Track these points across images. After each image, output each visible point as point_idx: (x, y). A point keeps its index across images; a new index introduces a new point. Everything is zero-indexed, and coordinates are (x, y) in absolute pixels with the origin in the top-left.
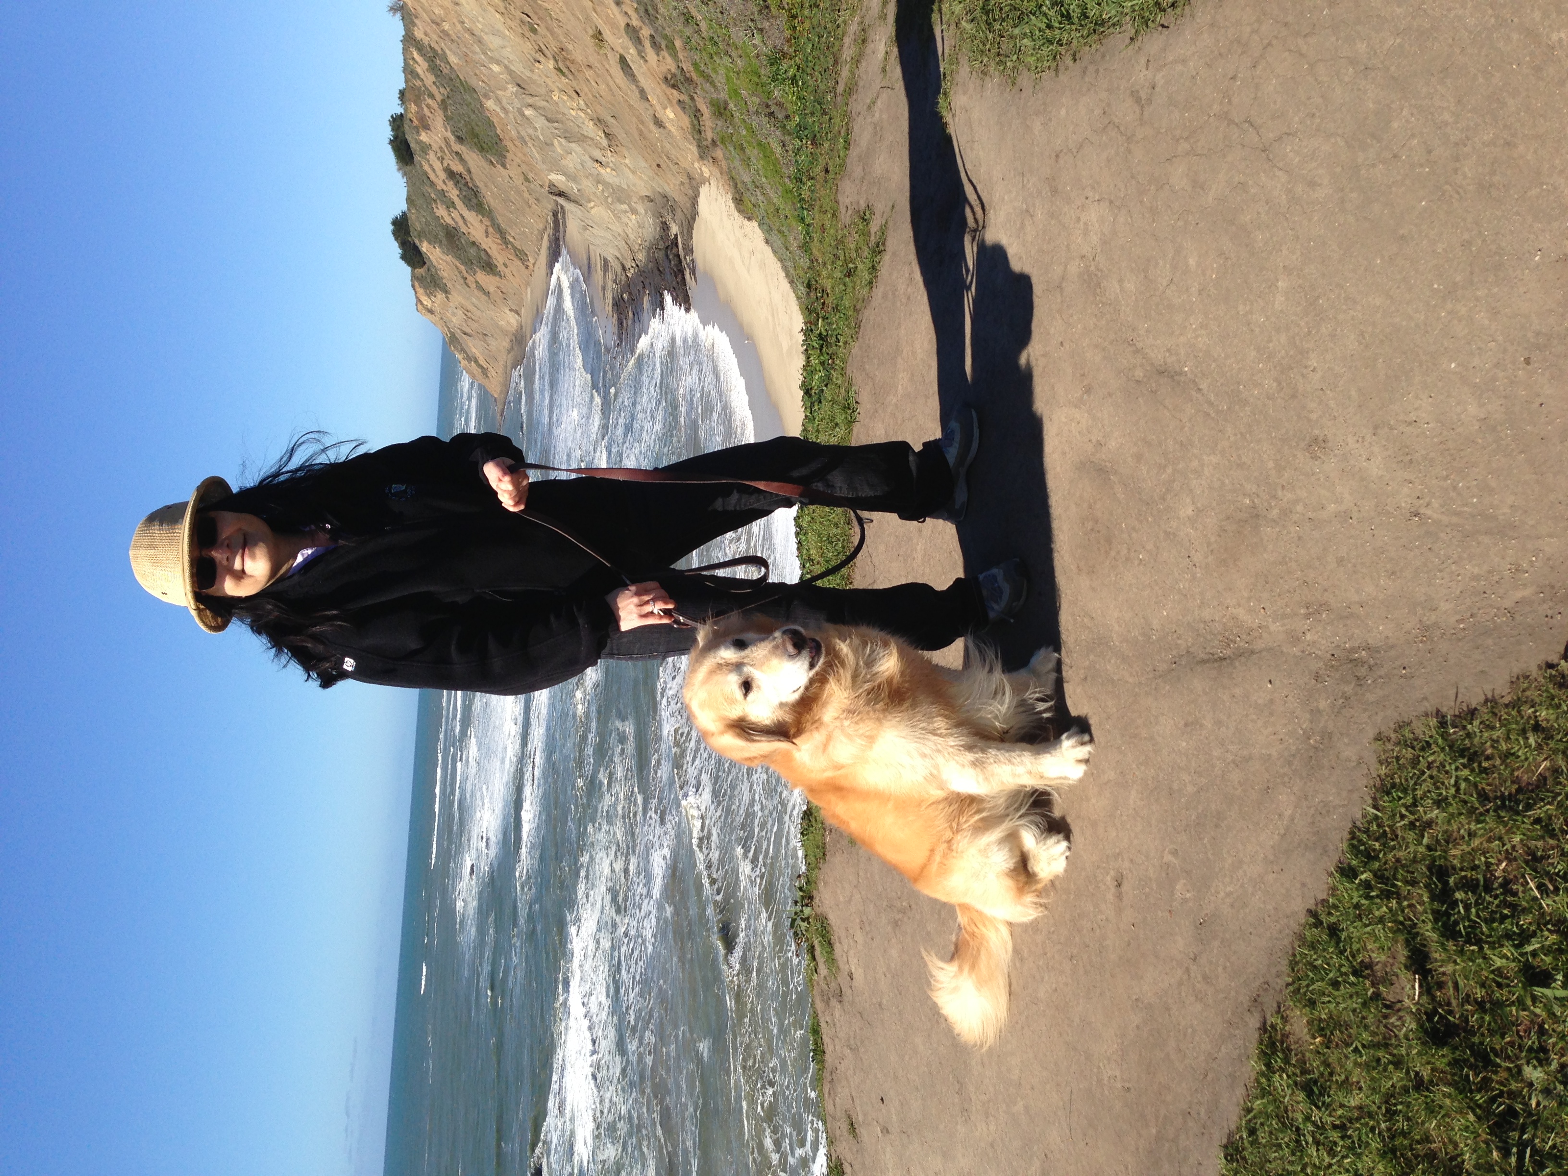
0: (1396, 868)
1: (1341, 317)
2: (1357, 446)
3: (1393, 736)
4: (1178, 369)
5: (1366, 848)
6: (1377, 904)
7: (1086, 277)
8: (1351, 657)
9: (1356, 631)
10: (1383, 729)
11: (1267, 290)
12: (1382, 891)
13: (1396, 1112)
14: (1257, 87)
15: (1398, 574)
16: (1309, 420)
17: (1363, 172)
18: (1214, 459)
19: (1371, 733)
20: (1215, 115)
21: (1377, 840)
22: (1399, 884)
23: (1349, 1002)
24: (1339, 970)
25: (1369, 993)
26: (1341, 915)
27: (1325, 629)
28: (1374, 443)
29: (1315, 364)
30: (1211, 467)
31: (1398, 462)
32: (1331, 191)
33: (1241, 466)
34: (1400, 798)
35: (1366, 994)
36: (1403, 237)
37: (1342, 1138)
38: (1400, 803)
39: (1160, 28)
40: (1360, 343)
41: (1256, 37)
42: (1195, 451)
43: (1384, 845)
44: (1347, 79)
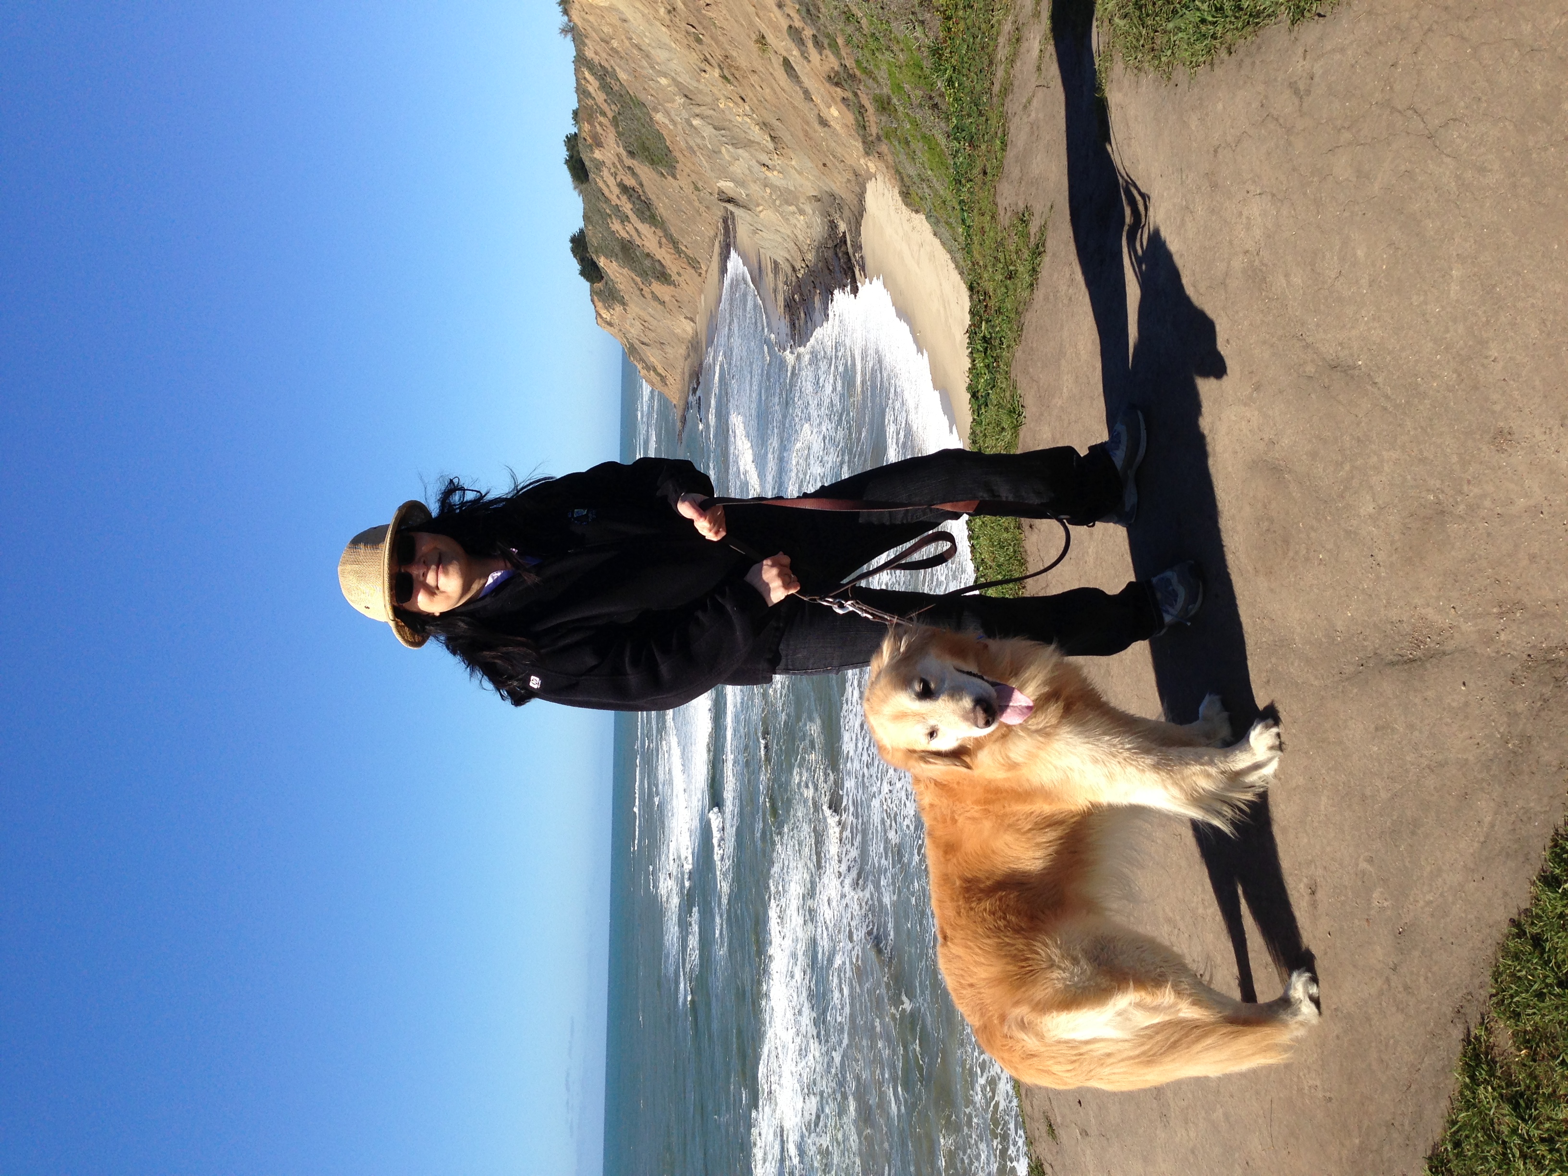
1: (1520, 305)
2: (1544, 437)
4: (1351, 363)
7: (1250, 273)
8: (1549, 658)
9: (1552, 630)
11: (1441, 280)
14: (1419, 72)
16: (1493, 412)
17: (1534, 156)
18: (1394, 455)
20: (1377, 103)
23: (1555, 1014)
24: (1544, 981)
26: (1545, 925)
27: (1519, 628)
28: (1562, 434)
29: (1496, 354)
30: (1390, 463)
32: (1502, 176)
33: (1423, 461)
37: (1551, 1151)
39: (1317, 18)
40: (1542, 332)
41: (1416, 23)
42: (1373, 447)
44: (1512, 61)
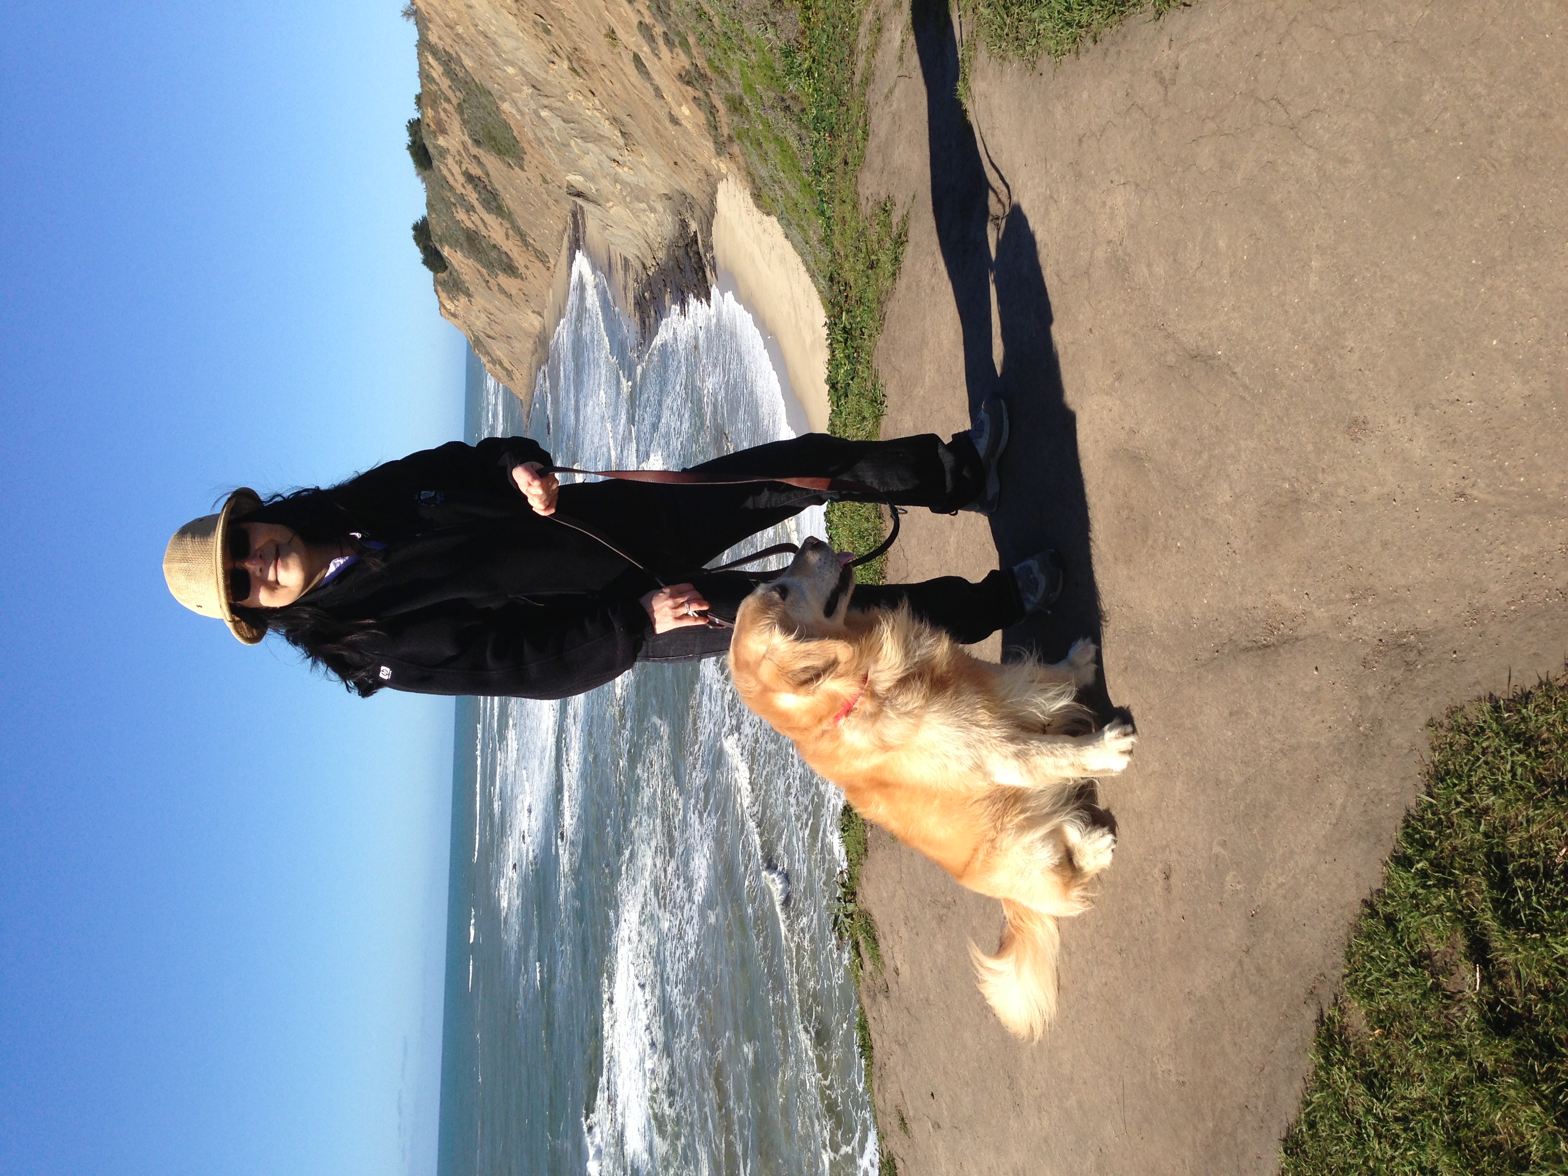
0: (1453, 856)
1: (1378, 295)
2: (1398, 426)
3: (1446, 722)
4: (1210, 353)
5: (1421, 837)
6: (1434, 893)
7: (1113, 262)
8: (1400, 642)
9: (1404, 616)
10: (1434, 715)
11: (1300, 270)
12: (1439, 880)
13: (1459, 1103)
14: (1284, 63)
15: (1445, 556)
16: (1348, 402)
17: (1395, 147)
18: (1252, 444)
19: (1423, 719)
20: (1241, 93)
21: (1432, 828)
22: (1457, 872)
23: (1408, 993)
24: (1397, 961)
25: (1429, 984)
26: (1398, 905)
27: (1371, 613)
28: (1415, 423)
29: (1353, 345)
30: (1248, 452)
31: (1441, 442)
32: (1363, 168)
33: (1279, 450)
34: (1455, 785)
35: (1426, 985)
36: (1438, 213)
37: (1405, 1130)
38: (1455, 789)
39: (1182, 7)
40: (1398, 322)
41: (1280, 13)
42: (1231, 436)
43: (1440, 833)
44: (1376, 53)
